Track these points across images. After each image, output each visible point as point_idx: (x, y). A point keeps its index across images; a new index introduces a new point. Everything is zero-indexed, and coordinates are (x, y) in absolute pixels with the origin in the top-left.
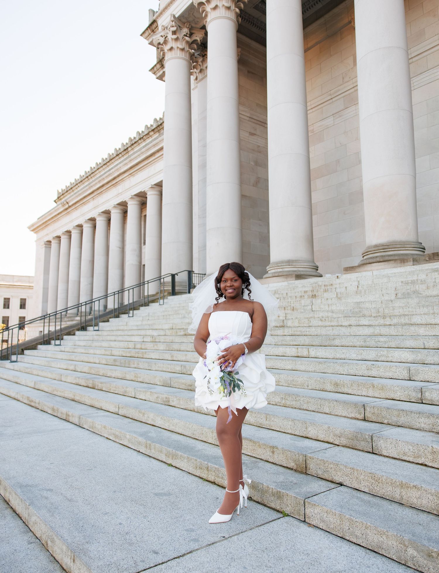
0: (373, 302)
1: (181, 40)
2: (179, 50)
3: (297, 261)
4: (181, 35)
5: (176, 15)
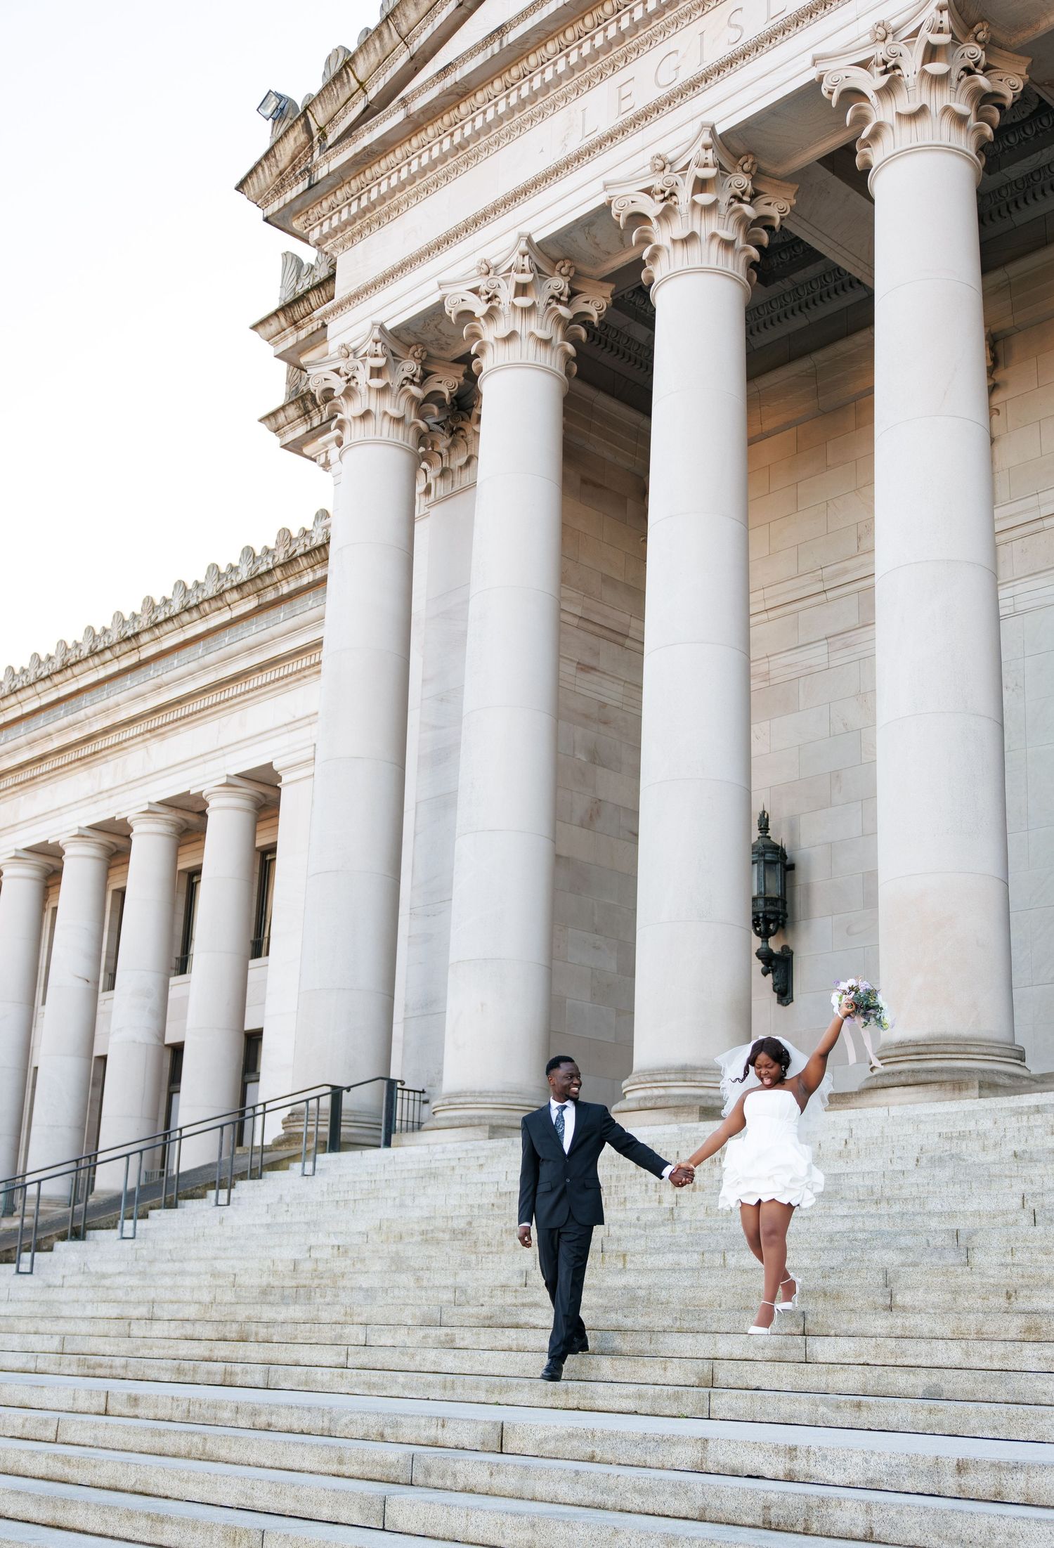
0: (866, 1175)
1: (395, 392)
2: (387, 419)
3: (707, 1069)
4: (395, 379)
5: (386, 325)
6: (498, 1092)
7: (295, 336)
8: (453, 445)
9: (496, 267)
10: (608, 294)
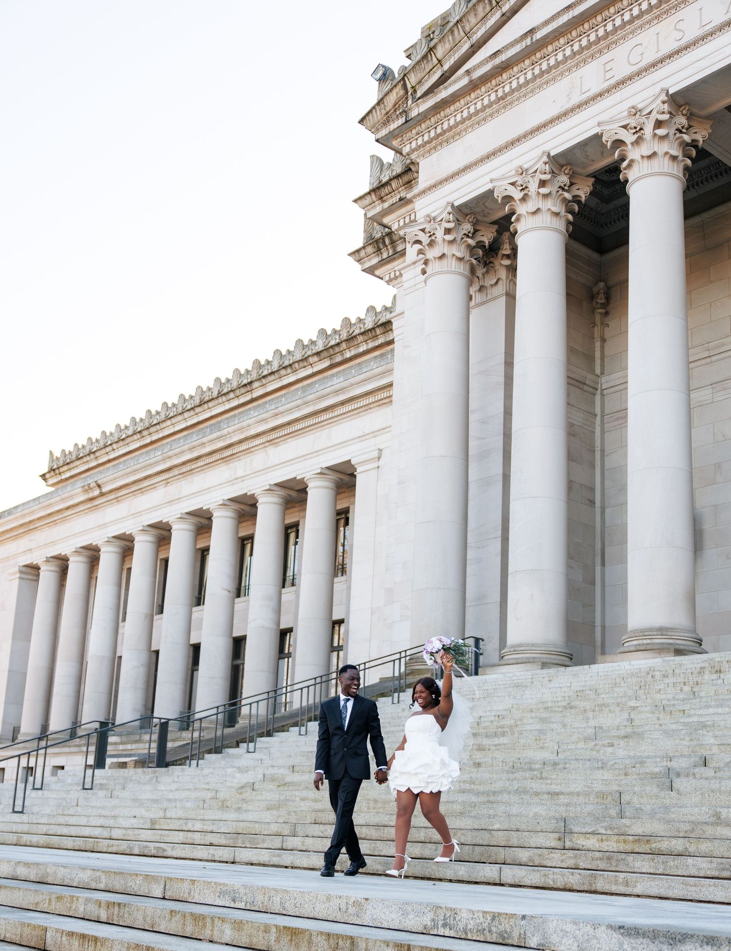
1: (458, 242)
2: (454, 258)
4: (458, 235)
5: (454, 203)
6: (543, 644)
7: (381, 206)
8: (487, 272)
9: (527, 170)
10: (590, 184)
